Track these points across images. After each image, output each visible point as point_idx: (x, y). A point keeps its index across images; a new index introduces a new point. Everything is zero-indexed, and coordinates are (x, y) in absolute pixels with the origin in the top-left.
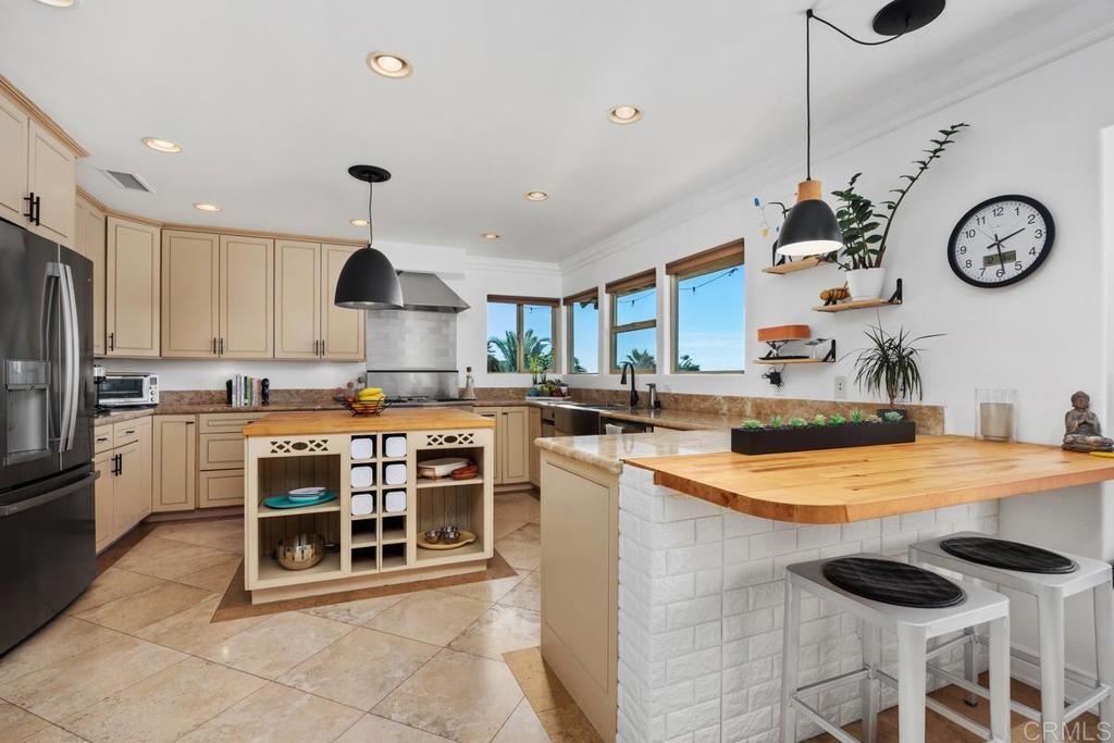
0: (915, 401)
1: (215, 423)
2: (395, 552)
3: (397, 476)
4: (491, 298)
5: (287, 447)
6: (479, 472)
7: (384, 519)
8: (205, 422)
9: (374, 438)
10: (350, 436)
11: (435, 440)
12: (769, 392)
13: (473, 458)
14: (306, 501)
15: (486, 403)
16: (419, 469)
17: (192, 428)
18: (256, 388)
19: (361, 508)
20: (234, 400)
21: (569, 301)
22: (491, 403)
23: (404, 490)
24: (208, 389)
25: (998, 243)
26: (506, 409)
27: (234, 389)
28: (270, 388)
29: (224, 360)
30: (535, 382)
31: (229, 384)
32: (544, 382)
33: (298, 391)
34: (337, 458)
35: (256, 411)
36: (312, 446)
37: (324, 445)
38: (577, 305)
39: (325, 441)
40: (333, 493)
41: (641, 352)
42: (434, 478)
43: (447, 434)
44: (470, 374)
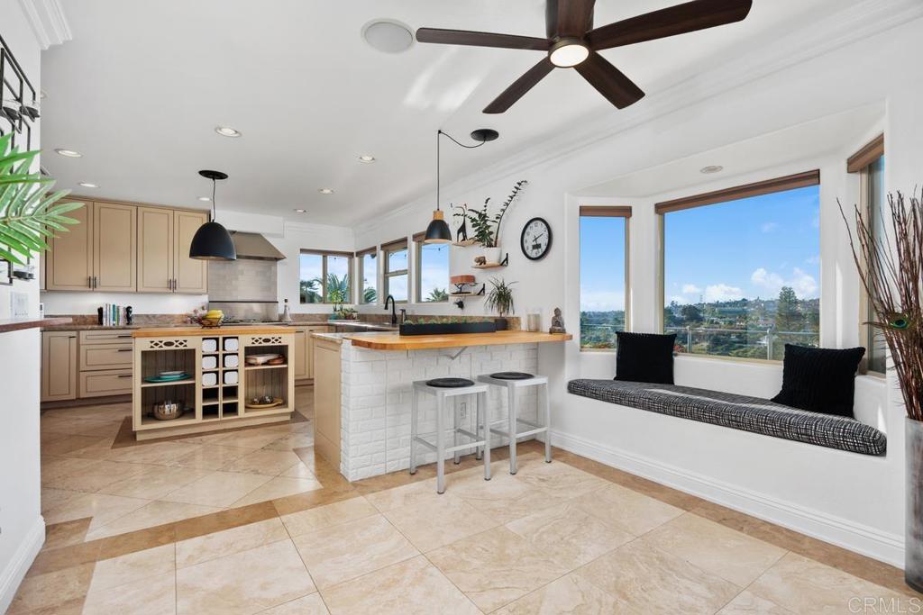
0: (511, 314)
1: (92, 337)
2: (231, 409)
3: (231, 362)
4: (303, 251)
5: (160, 344)
6: (285, 361)
7: (224, 388)
8: (84, 337)
9: (217, 339)
10: (201, 338)
11: (257, 341)
12: (457, 312)
13: (281, 352)
14: (172, 379)
15: (298, 323)
16: (246, 359)
17: (74, 341)
18: (122, 313)
19: (209, 381)
20: (104, 322)
21: (360, 254)
22: (301, 323)
23: (237, 370)
24: (82, 314)
25: (536, 239)
26: (312, 328)
27: (104, 314)
28: (133, 313)
29: (97, 292)
30: (335, 310)
31: (100, 310)
32: (341, 309)
33: (154, 316)
34: (193, 351)
35: (124, 329)
36: (177, 344)
37: (185, 343)
38: (367, 257)
39: (185, 341)
40: (190, 373)
41: (440, 290)
42: (258, 365)
43: (264, 337)
44: (287, 304)
